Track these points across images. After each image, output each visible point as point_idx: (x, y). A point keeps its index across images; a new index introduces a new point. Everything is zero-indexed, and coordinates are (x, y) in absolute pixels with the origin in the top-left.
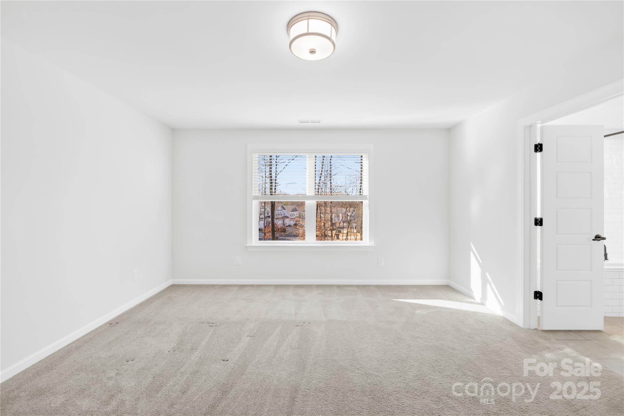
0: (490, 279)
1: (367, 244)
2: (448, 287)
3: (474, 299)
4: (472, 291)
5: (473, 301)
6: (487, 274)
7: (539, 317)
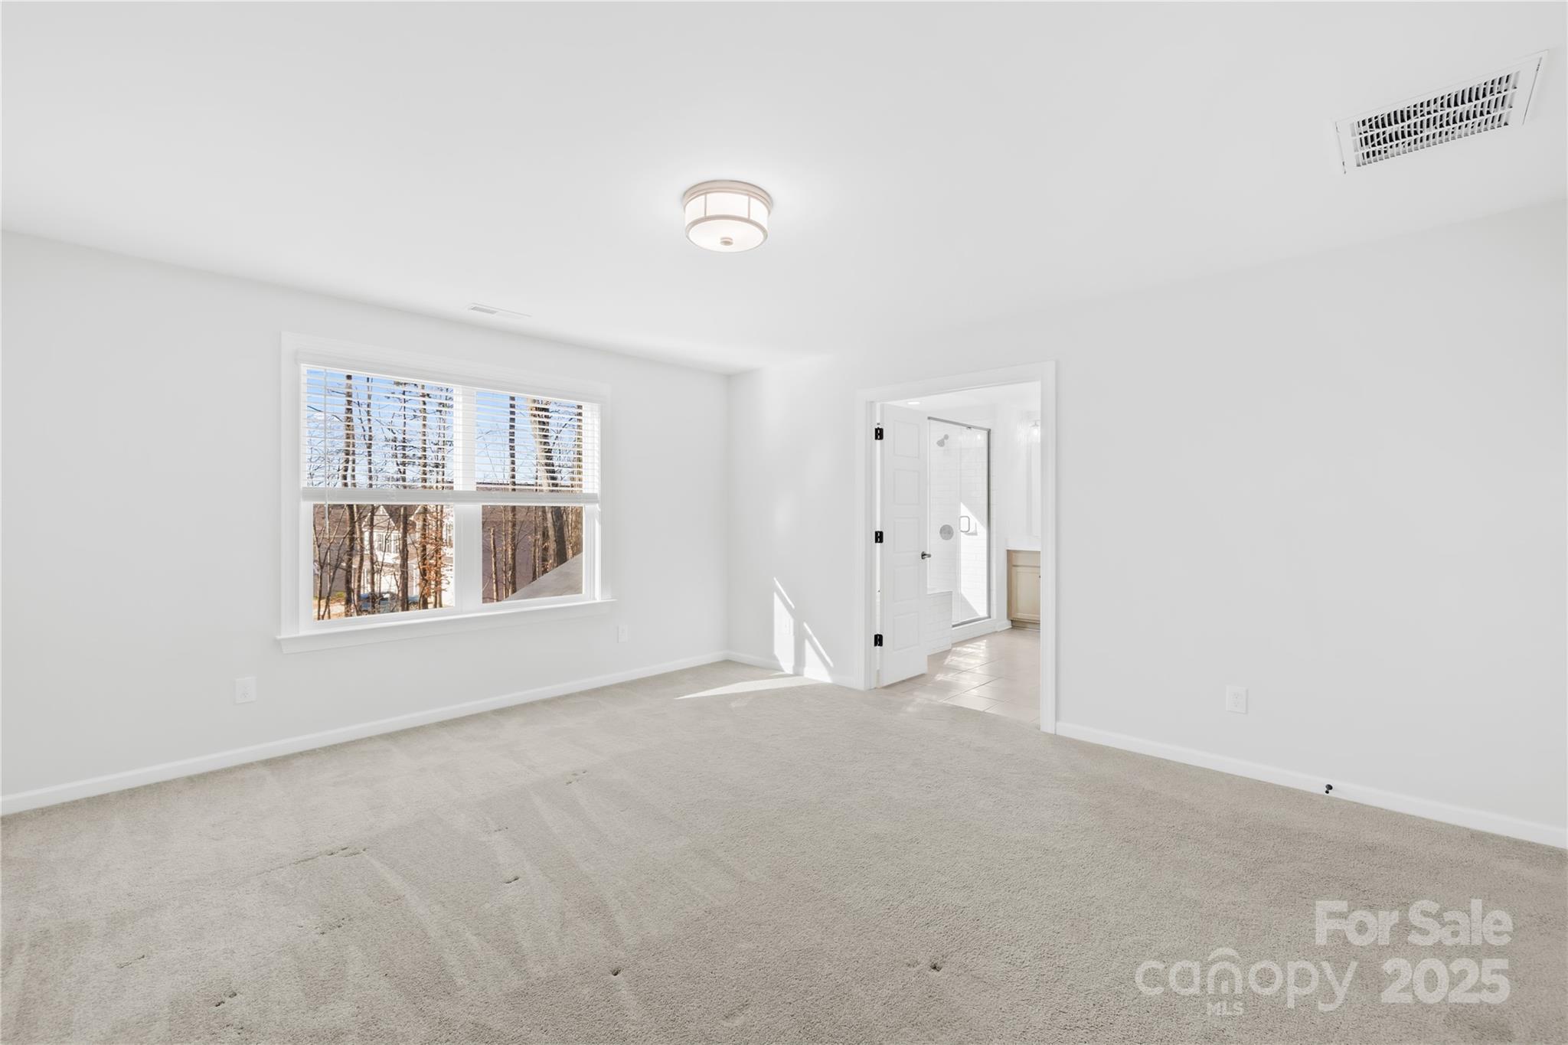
0: (810, 631)
1: (594, 599)
2: (727, 663)
3: (783, 671)
4: (778, 660)
5: (781, 673)
6: (805, 625)
7: (878, 671)
